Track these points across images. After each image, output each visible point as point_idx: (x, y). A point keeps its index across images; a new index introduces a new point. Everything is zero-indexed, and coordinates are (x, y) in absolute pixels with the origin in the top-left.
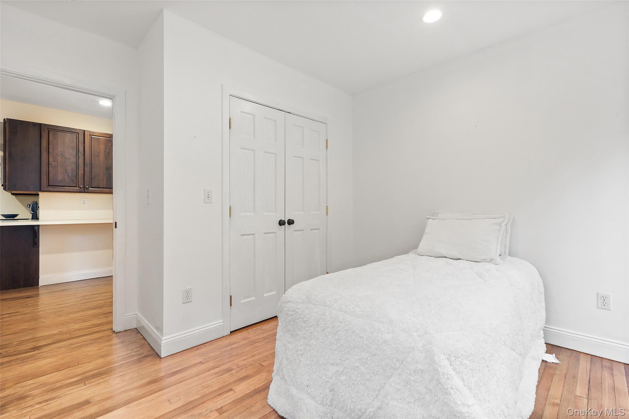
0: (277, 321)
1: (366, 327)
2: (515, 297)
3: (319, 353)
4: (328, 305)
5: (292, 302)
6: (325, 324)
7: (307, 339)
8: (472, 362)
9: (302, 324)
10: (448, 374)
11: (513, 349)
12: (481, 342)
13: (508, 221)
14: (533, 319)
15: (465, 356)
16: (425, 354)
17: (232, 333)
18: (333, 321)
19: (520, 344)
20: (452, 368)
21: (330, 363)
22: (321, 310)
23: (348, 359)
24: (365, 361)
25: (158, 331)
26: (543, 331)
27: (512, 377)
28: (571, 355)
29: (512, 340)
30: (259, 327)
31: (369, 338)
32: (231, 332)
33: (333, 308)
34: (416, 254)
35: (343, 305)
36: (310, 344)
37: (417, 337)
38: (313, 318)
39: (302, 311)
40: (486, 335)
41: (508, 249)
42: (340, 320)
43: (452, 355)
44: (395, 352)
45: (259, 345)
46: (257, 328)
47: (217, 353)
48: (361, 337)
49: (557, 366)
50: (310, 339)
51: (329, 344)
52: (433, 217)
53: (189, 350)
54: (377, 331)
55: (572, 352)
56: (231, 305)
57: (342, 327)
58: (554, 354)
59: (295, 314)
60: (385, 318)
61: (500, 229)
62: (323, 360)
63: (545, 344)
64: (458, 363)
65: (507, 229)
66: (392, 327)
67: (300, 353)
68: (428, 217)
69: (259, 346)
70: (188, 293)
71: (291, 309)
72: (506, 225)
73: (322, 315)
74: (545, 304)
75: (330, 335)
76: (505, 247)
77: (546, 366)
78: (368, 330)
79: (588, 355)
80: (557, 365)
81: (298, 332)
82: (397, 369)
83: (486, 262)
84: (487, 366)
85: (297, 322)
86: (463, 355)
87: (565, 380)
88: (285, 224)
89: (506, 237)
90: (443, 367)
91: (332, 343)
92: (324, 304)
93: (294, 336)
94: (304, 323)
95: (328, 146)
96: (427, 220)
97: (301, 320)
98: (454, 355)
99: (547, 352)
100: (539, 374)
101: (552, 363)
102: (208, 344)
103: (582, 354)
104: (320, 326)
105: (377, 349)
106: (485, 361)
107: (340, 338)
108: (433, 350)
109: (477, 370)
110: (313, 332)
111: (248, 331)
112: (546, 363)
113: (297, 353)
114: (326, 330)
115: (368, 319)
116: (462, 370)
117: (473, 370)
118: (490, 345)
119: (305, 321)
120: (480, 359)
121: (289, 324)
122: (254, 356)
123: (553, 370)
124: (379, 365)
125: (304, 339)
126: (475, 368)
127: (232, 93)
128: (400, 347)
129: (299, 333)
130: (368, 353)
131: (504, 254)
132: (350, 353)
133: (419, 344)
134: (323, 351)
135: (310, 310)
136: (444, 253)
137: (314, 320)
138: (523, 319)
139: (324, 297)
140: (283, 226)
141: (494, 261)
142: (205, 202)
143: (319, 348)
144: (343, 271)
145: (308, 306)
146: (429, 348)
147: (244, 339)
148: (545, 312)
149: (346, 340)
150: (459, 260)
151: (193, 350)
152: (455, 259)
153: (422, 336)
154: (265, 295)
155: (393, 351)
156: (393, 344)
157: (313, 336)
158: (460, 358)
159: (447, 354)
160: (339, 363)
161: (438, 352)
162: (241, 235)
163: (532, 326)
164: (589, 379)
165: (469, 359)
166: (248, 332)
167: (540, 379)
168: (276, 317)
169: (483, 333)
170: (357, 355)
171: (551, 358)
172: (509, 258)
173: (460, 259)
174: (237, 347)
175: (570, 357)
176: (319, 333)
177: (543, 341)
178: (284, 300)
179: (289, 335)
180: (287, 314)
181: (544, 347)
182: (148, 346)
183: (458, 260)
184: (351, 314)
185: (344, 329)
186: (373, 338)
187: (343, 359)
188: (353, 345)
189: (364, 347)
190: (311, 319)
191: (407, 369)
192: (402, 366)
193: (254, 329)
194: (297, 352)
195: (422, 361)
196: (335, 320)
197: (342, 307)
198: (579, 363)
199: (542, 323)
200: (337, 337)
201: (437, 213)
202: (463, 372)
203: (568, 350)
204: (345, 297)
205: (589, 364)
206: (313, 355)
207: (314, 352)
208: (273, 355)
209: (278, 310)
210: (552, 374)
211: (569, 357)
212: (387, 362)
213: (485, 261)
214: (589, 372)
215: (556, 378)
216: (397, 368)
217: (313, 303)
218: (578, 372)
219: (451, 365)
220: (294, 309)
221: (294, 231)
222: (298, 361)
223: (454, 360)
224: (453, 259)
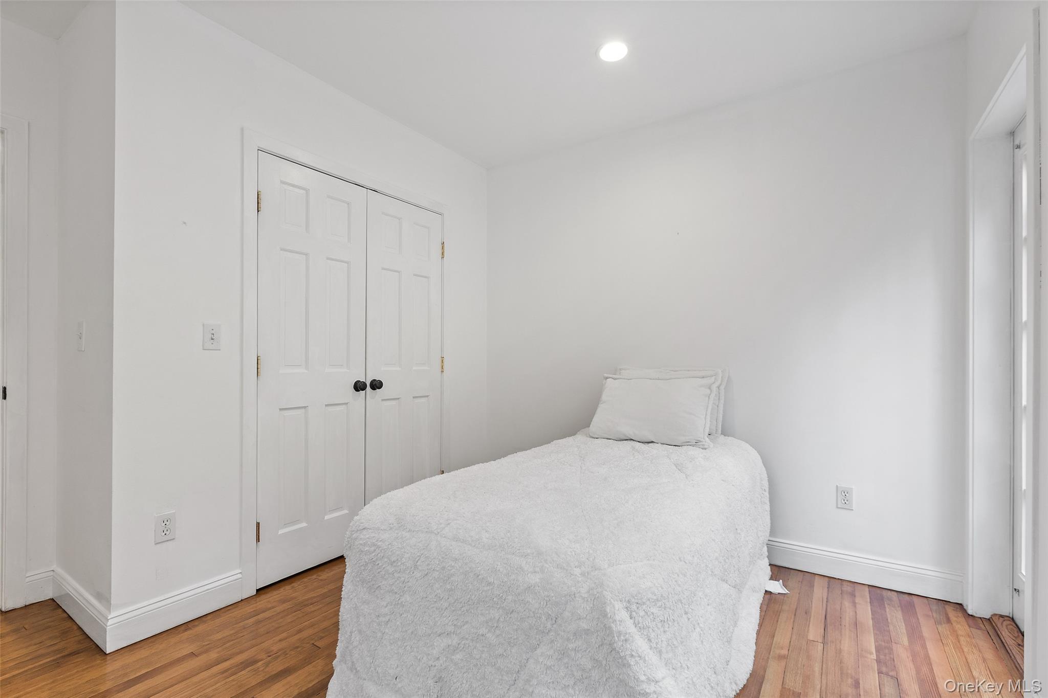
0: (342, 566)
1: (497, 565)
2: (728, 499)
3: (417, 616)
4: (435, 532)
5: (370, 529)
6: (428, 565)
7: (396, 593)
8: (663, 609)
9: (388, 568)
10: (626, 634)
11: (724, 580)
12: (678, 575)
13: (722, 381)
14: (753, 530)
15: (653, 600)
16: (592, 602)
17: (260, 592)
18: (443, 558)
19: (735, 571)
20: (633, 622)
21: (436, 632)
22: (422, 541)
23: (467, 622)
24: (495, 625)
25: (100, 602)
26: (767, 547)
27: (723, 623)
28: (803, 579)
29: (723, 566)
30: (314, 577)
31: (502, 584)
32: (258, 591)
33: (444, 536)
34: (587, 436)
35: (460, 529)
36: (402, 603)
37: (579, 576)
38: (407, 556)
39: (388, 545)
40: (686, 563)
41: (721, 424)
42: (454, 556)
43: (633, 600)
44: (545, 604)
45: (313, 609)
46: (309, 579)
47: (227, 632)
48: (489, 584)
49: (785, 598)
50: (402, 594)
51: (435, 600)
52: (614, 376)
53: (169, 632)
54: (516, 570)
55: (804, 575)
56: (258, 540)
57: (458, 568)
58: (781, 581)
59: (375, 550)
60: (529, 547)
61: (710, 394)
62: (425, 629)
63: (769, 567)
64: (642, 613)
65: (719, 393)
66: (541, 562)
67: (384, 619)
68: (606, 375)
69: (314, 611)
70: (167, 523)
71: (369, 543)
72: (719, 387)
73: (424, 549)
74: (769, 507)
75: (437, 584)
76: (716, 422)
77: (770, 600)
78: (501, 570)
79: (825, 578)
80: (784, 596)
81: (381, 582)
82: (547, 633)
83: (690, 445)
84: (686, 613)
85: (378, 564)
86: (649, 600)
87: (794, 618)
88: (366, 388)
89: (718, 406)
90: (618, 623)
91: (440, 597)
92: (428, 529)
93: (373, 591)
94: (392, 565)
95: (445, 254)
96: (604, 381)
97: (386, 560)
98: (636, 601)
99: (771, 579)
100: (760, 613)
101: (779, 593)
102: (209, 617)
103: (817, 577)
104: (420, 568)
105: (515, 601)
106: (682, 606)
107: (453, 587)
108: (604, 596)
109: (670, 621)
110: (406, 580)
111: (293, 584)
112: (771, 594)
113: (377, 621)
114: (430, 575)
115: (502, 551)
116: (647, 624)
117: (664, 621)
118: (691, 579)
119: (394, 561)
120: (675, 603)
121: (364, 570)
122: (301, 632)
123: (779, 605)
124: (519, 629)
125: (391, 594)
126: (667, 619)
127: (263, 146)
128: (552, 595)
129: (383, 583)
130: (501, 610)
131: (714, 432)
132: (471, 612)
133: (582, 587)
134: (425, 612)
135: (403, 542)
136: (629, 431)
137: (409, 558)
138: (738, 532)
139: (428, 517)
140: (362, 393)
141: (702, 443)
142: (205, 348)
143: (417, 609)
144: (466, 468)
145: (399, 535)
146: (598, 593)
147: (283, 601)
148: (769, 517)
149: (464, 591)
150: (652, 444)
151: (177, 632)
152: (646, 442)
153: (588, 574)
154: (326, 517)
155: (542, 603)
156: (541, 591)
157: (406, 587)
158: (646, 604)
159: (625, 600)
160: (452, 631)
161: (612, 598)
162: (280, 409)
163: (752, 541)
164: (825, 613)
165: (658, 605)
166: (293, 587)
167: (762, 620)
168: (342, 558)
169: (681, 560)
170: (482, 614)
171: (777, 587)
172: (722, 438)
173: (652, 442)
174: (269, 618)
175: (802, 582)
176: (417, 581)
177: (766, 562)
178: (356, 526)
179: (365, 589)
180: (362, 551)
181: (768, 571)
182: (78, 633)
183: (650, 444)
184: (473, 545)
185: (461, 571)
186: (509, 583)
187: (459, 624)
188: (476, 598)
189: (495, 600)
190: (403, 557)
191: (564, 631)
192: (555, 626)
193: (305, 580)
194: (378, 619)
195: (587, 615)
196: (446, 557)
197: (459, 533)
198: (813, 591)
199: (765, 535)
200: (448, 587)
201: (620, 369)
202: (649, 628)
203: (800, 573)
204: (464, 515)
205: (826, 590)
206: (406, 621)
207: (409, 616)
208: (336, 626)
209: (345, 545)
210: (777, 611)
211: (800, 583)
212: (532, 622)
213: (688, 444)
214: (826, 602)
215: (783, 617)
216: (547, 631)
217: (408, 530)
218: (812, 604)
219: (631, 618)
220: (374, 541)
221: (382, 400)
222: (379, 635)
223: (636, 609)
224: (642, 443)
